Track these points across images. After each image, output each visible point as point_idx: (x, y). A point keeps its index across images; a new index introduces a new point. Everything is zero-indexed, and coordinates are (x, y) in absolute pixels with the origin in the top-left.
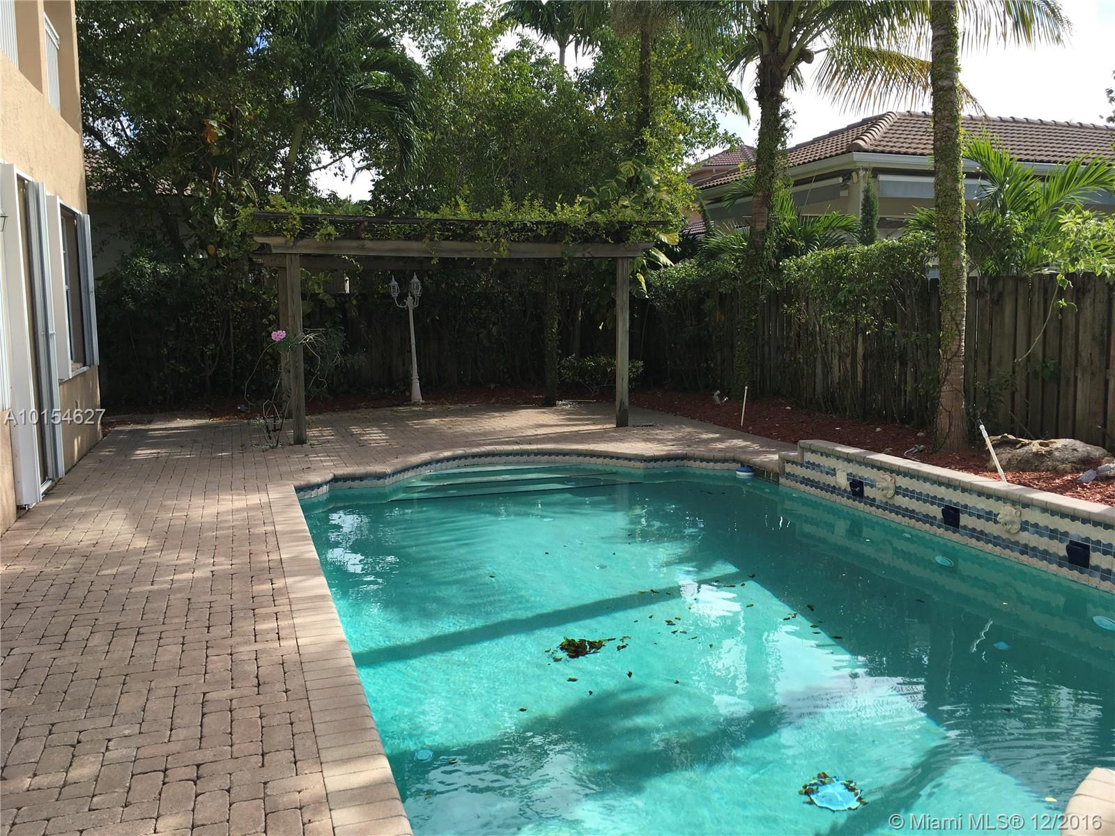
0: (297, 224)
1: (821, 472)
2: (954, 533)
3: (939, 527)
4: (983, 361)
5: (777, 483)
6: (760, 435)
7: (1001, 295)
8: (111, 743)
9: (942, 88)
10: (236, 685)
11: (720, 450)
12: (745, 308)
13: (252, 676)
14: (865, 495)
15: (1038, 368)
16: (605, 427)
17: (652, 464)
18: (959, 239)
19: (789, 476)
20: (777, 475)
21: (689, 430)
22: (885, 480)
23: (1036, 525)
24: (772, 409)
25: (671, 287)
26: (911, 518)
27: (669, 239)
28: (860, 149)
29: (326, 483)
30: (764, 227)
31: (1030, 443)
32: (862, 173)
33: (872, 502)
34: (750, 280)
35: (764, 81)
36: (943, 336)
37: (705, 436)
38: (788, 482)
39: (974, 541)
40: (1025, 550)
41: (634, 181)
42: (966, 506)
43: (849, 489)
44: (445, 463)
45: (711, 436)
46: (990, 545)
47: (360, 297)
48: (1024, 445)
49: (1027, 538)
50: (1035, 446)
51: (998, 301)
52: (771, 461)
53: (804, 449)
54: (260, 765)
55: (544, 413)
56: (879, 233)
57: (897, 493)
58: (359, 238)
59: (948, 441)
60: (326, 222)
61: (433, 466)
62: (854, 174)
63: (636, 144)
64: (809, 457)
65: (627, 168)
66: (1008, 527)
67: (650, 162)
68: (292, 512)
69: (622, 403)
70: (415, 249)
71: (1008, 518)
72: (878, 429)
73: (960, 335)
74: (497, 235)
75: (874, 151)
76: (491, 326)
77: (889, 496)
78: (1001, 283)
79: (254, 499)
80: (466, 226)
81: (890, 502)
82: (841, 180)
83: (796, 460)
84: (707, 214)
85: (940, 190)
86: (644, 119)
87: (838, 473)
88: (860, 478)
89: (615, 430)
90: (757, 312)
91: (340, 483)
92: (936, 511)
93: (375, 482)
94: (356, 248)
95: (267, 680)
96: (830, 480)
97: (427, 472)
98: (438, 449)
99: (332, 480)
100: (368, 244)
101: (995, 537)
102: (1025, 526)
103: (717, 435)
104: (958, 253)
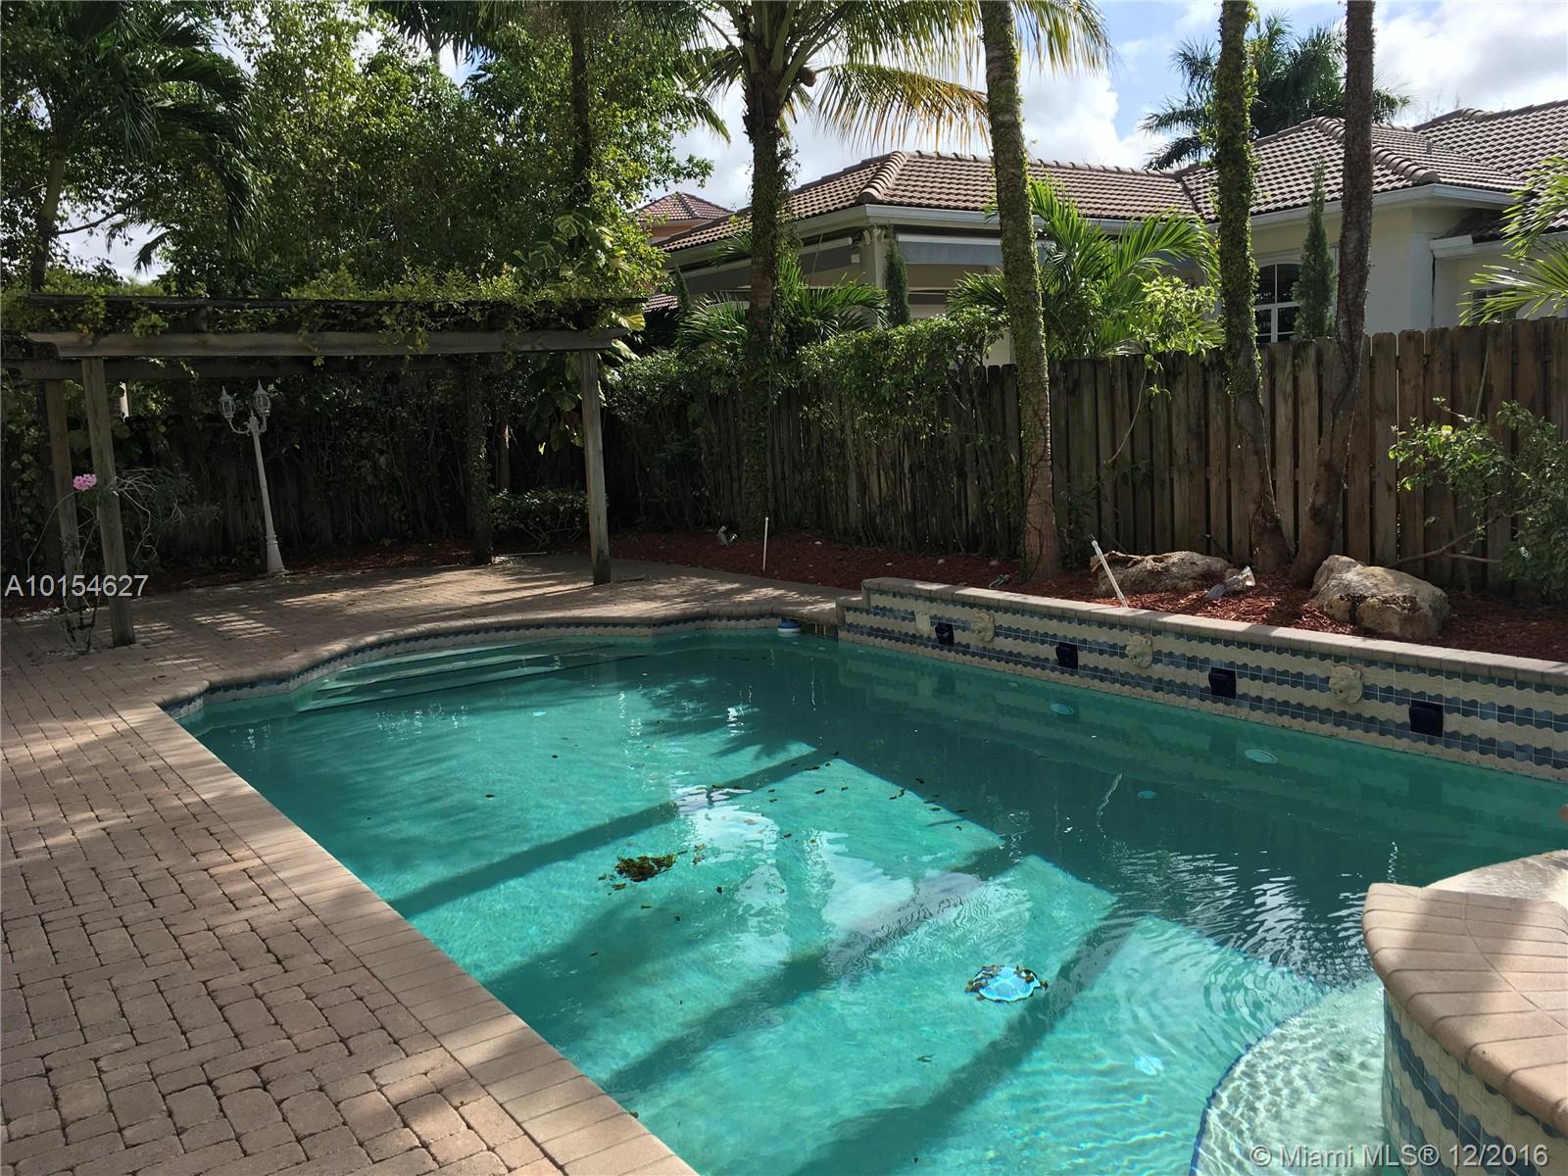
0: (101, 310)
1: (896, 618)
2: (1072, 675)
3: (1053, 670)
4: (1061, 466)
5: (836, 638)
6: (791, 580)
7: (1077, 384)
8: (101, 1064)
9: (1003, 124)
10: (245, 965)
11: (749, 602)
12: (750, 413)
13: (262, 952)
14: (956, 641)
15: (1127, 470)
16: (578, 586)
17: (664, 629)
18: (1036, 314)
19: (850, 627)
20: (834, 629)
21: (696, 580)
22: (982, 620)
23: (1171, 654)
24: (797, 545)
25: (641, 389)
26: (1016, 663)
27: (631, 323)
28: (874, 201)
29: (200, 695)
30: (768, 304)
31: (1143, 560)
32: (877, 232)
33: (965, 649)
34: (756, 375)
35: (755, 109)
36: (1025, 435)
37: (722, 588)
38: (851, 636)
39: (1096, 682)
40: (1160, 685)
41: (576, 243)
42: (1085, 641)
43: (934, 636)
44: (368, 653)
45: (730, 586)
46: (1117, 685)
47: (171, 421)
48: (1136, 563)
49: (1160, 671)
50: (1149, 562)
51: (1074, 390)
52: (822, 612)
53: (869, 590)
54: (347, 1053)
55: (480, 574)
56: (914, 312)
57: (997, 634)
58: (197, 331)
59: (1040, 566)
60: (144, 308)
61: (351, 659)
62: (866, 233)
63: (577, 191)
64: (878, 600)
65: (566, 224)
66: (1139, 660)
67: (598, 218)
68: (178, 738)
69: (600, 551)
70: (286, 344)
71: (1138, 649)
72: (941, 561)
73: (1045, 434)
74: (411, 323)
75: (890, 203)
76: (377, 455)
77: (988, 639)
78: (1076, 368)
79: (103, 726)
80: (363, 309)
81: (989, 647)
82: (850, 240)
83: (860, 606)
84: (685, 286)
85: (1010, 254)
86: (584, 158)
87: (918, 617)
88: (948, 620)
89: (594, 589)
90: (765, 417)
91: (219, 694)
92: (1049, 652)
93: (274, 687)
94: (195, 345)
95: (288, 952)
96: (908, 627)
97: (345, 668)
98: (354, 634)
99: (206, 691)
100: (213, 339)
101: (1122, 675)
102: (1157, 657)
103: (736, 585)
104: (1037, 334)
